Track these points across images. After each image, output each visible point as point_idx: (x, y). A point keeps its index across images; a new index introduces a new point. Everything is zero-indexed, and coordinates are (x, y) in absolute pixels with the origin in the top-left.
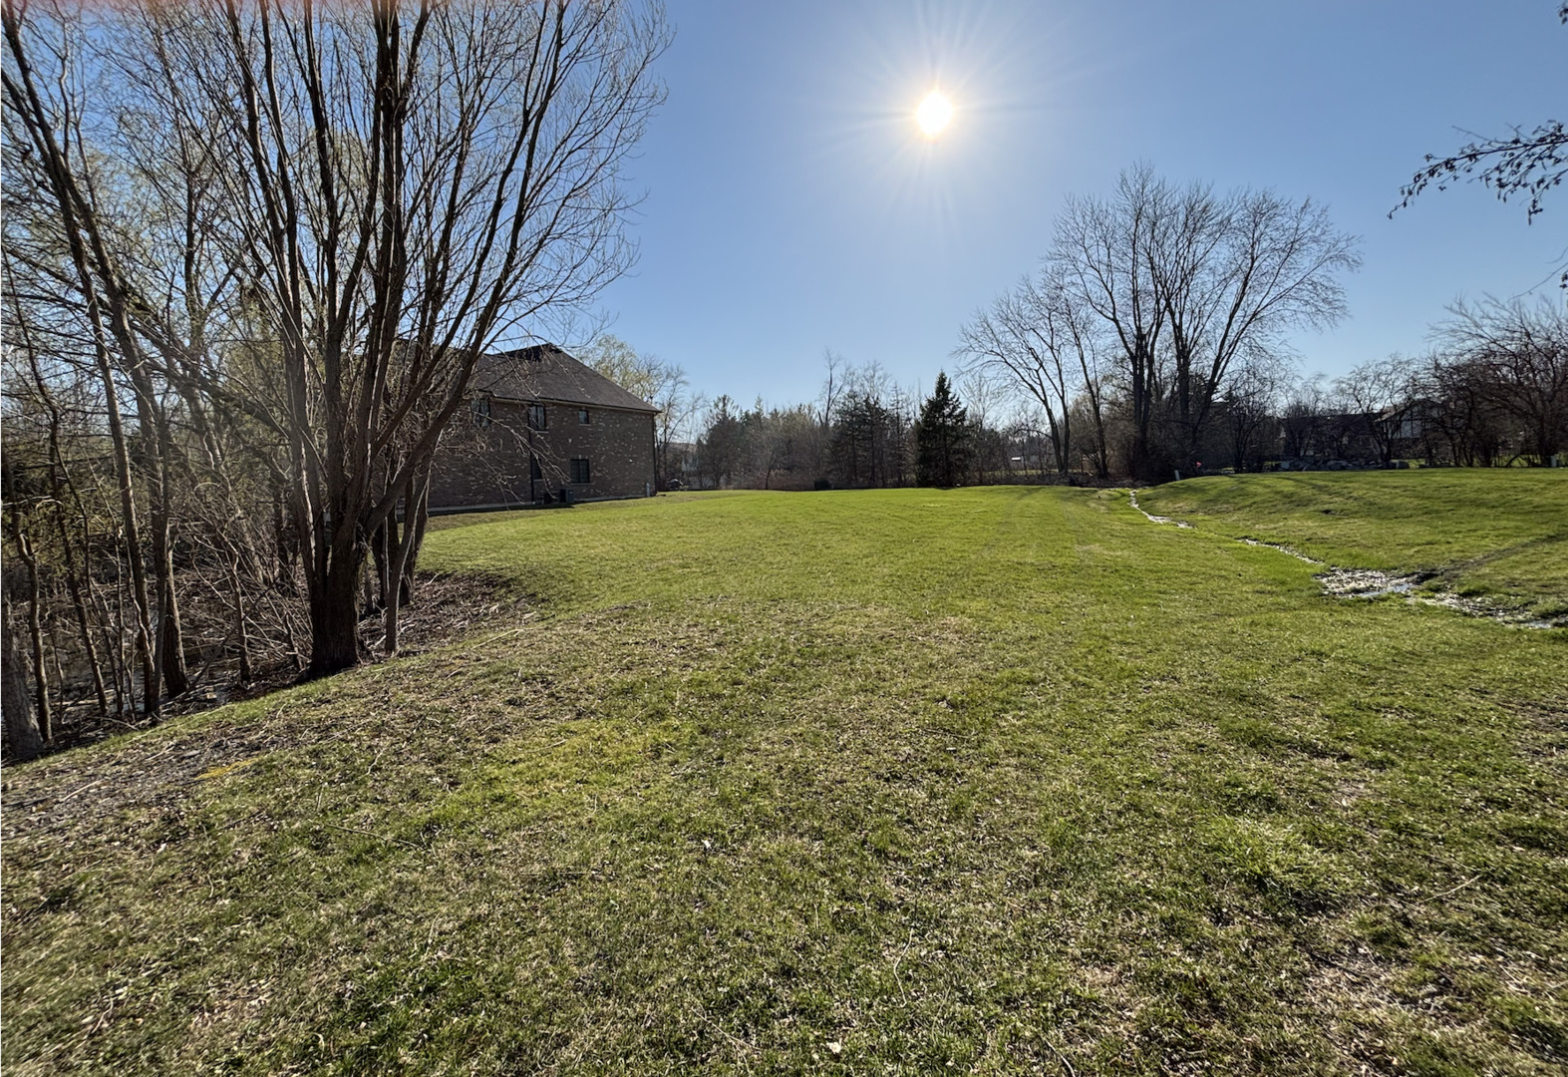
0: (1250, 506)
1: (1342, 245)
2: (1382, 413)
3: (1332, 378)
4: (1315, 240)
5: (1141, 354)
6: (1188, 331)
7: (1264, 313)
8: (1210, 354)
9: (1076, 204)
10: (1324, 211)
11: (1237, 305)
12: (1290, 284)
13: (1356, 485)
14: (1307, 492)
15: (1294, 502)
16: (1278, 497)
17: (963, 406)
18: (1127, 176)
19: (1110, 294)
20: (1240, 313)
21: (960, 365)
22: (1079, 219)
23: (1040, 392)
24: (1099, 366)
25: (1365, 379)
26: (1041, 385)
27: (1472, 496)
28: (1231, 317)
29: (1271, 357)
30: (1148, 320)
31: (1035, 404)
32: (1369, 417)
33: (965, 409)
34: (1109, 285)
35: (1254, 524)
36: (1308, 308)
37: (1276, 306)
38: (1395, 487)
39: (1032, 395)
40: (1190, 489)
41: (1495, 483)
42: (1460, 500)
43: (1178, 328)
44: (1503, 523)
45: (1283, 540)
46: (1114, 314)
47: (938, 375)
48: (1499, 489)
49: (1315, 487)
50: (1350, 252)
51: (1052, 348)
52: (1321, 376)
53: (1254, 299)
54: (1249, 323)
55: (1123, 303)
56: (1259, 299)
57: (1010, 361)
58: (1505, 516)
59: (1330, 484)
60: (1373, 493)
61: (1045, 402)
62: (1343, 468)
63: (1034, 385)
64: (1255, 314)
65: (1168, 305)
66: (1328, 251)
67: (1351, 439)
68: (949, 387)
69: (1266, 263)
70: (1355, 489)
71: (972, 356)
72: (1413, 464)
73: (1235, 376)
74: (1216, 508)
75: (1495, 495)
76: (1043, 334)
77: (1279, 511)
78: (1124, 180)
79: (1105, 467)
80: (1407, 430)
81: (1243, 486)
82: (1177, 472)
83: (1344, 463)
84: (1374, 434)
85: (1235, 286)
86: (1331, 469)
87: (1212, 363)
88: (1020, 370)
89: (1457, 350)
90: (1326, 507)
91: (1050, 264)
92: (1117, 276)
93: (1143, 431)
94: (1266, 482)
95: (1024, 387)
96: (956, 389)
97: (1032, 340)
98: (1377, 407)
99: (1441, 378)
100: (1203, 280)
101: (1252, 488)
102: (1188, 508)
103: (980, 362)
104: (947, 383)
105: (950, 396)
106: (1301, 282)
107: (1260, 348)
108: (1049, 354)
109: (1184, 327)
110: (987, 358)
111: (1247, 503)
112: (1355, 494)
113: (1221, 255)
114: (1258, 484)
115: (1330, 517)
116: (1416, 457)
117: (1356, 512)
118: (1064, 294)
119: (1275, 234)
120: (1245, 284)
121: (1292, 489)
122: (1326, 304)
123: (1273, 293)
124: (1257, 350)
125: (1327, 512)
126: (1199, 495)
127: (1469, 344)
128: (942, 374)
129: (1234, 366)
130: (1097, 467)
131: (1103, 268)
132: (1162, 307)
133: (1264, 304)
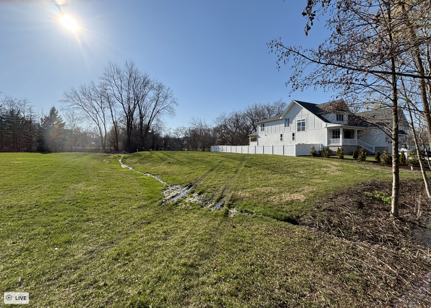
0: (152, 161)
1: (175, 100)
2: (181, 139)
3: (173, 129)
4: (170, 97)
5: (130, 115)
6: (143, 112)
7: (160, 111)
8: (148, 119)
9: (112, 65)
10: (172, 91)
11: (154, 108)
12: (165, 106)
13: (176, 155)
14: (166, 157)
15: (163, 160)
16: (159, 158)
17: (63, 122)
18: (128, 63)
19: (121, 95)
20: (155, 110)
21: (63, 106)
22: (112, 70)
23: (97, 121)
24: (117, 117)
25: (178, 130)
26: (97, 119)
27: (196, 158)
28: (153, 111)
29: (161, 122)
30: (132, 106)
31: (94, 125)
32: (179, 139)
33: (65, 123)
34: (121, 93)
35: (151, 167)
36: (169, 112)
37: (162, 110)
38: (183, 156)
39: (94, 122)
40: (139, 155)
41: (200, 155)
42: (195, 160)
43: (140, 110)
44: (203, 166)
45: (157, 173)
46: (122, 102)
47: (51, 107)
48: (201, 157)
49: (168, 155)
50: (176, 102)
51: (101, 108)
52: (171, 128)
53: (158, 108)
54: (157, 113)
55: (125, 99)
56: (159, 108)
57: (85, 109)
58: (202, 164)
59: (171, 155)
60: (179, 158)
61: (98, 125)
62: (174, 150)
63: (95, 119)
64: (158, 111)
65: (138, 102)
66: (173, 101)
67: (176, 143)
68: (57, 113)
69: (161, 99)
70: (176, 156)
71: (69, 104)
72: (186, 150)
73: (153, 125)
74: (143, 161)
75: (200, 158)
76: (98, 102)
77: (158, 163)
78: (127, 63)
79: (117, 147)
80: (185, 142)
81: (151, 155)
82: (137, 150)
83: (174, 149)
84: (180, 143)
85: (154, 103)
86: (172, 150)
87: (148, 122)
88: (90, 113)
89: (193, 127)
90: (169, 161)
91: (102, 81)
92: (123, 91)
93: (129, 137)
94: (157, 154)
95: (91, 119)
96: (60, 114)
97: (95, 104)
98: (180, 137)
99: (190, 132)
100: (147, 100)
101: (153, 155)
102: (135, 162)
103: (72, 107)
104: (56, 112)
105: (58, 117)
106: (167, 106)
107: (159, 120)
108: (100, 109)
109: (142, 111)
110: (76, 106)
111: (151, 160)
112: (175, 158)
113: (151, 94)
114: (155, 154)
115: (170, 164)
116: (186, 148)
117: (175, 163)
118: (107, 91)
119: (163, 93)
120: (156, 103)
121: (162, 156)
122: (172, 112)
123: (162, 107)
124: (158, 120)
125: (169, 163)
126: (139, 157)
127: (194, 126)
128: (54, 108)
129: (153, 123)
130: (115, 147)
131: (119, 87)
132: (136, 103)
133: (160, 109)
